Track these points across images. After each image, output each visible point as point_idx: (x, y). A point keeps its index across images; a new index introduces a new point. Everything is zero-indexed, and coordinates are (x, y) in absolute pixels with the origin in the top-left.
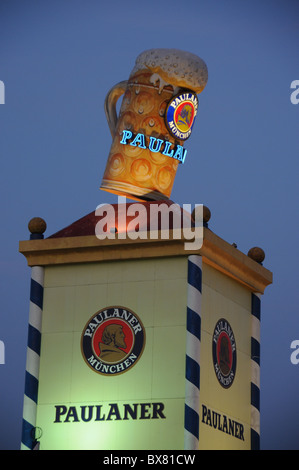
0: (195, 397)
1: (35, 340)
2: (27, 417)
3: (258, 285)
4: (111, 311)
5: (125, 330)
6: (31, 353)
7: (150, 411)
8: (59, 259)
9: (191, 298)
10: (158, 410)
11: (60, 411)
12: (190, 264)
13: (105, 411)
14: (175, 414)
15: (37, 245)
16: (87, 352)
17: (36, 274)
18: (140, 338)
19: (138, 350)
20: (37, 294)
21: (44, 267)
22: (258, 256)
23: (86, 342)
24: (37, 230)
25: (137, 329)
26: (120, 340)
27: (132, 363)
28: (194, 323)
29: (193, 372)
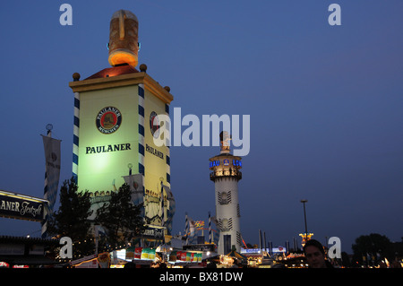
0: (143, 140)
1: (77, 122)
2: (75, 152)
3: (168, 100)
4: (107, 109)
5: (114, 116)
6: (75, 127)
7: (125, 147)
8: (85, 89)
9: (140, 101)
10: (128, 146)
11: (88, 149)
12: (139, 88)
13: (106, 148)
14: (135, 147)
15: (77, 83)
16: (98, 126)
17: (76, 95)
18: (120, 118)
19: (119, 124)
20: (77, 103)
21: (79, 92)
22: (168, 89)
23: (98, 122)
24: (76, 77)
25: (118, 115)
26: (111, 119)
27: (117, 129)
28: (141, 111)
29: (142, 130)
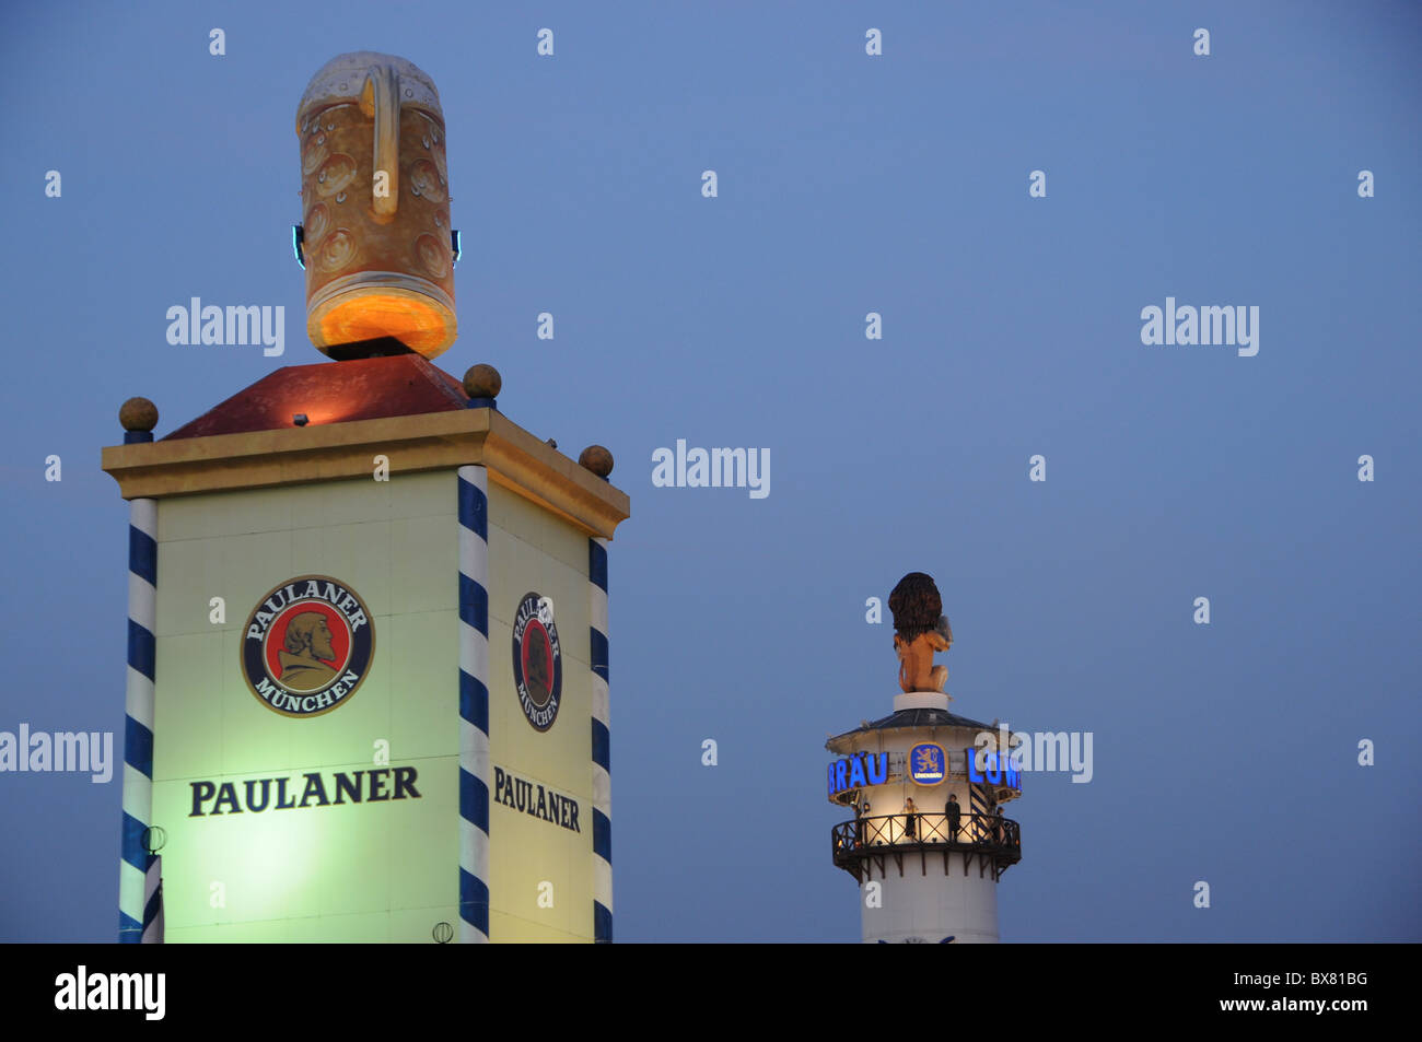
0: (480, 752)
1: (143, 650)
2: (133, 807)
3: (601, 522)
4: (301, 586)
5: (333, 623)
6: (136, 678)
7: (389, 784)
8: (188, 483)
9: (467, 553)
10: (406, 782)
11: (201, 791)
12: (463, 484)
13: (296, 789)
14: (437, 787)
15: (140, 455)
16: (254, 672)
17: (141, 515)
18: (365, 637)
19: (361, 663)
20: (144, 556)
21: (156, 499)
22: (598, 463)
23: (251, 651)
24: (139, 423)
25: (357, 620)
26: (322, 644)
27: (349, 690)
28: (474, 604)
29: (474, 702)
